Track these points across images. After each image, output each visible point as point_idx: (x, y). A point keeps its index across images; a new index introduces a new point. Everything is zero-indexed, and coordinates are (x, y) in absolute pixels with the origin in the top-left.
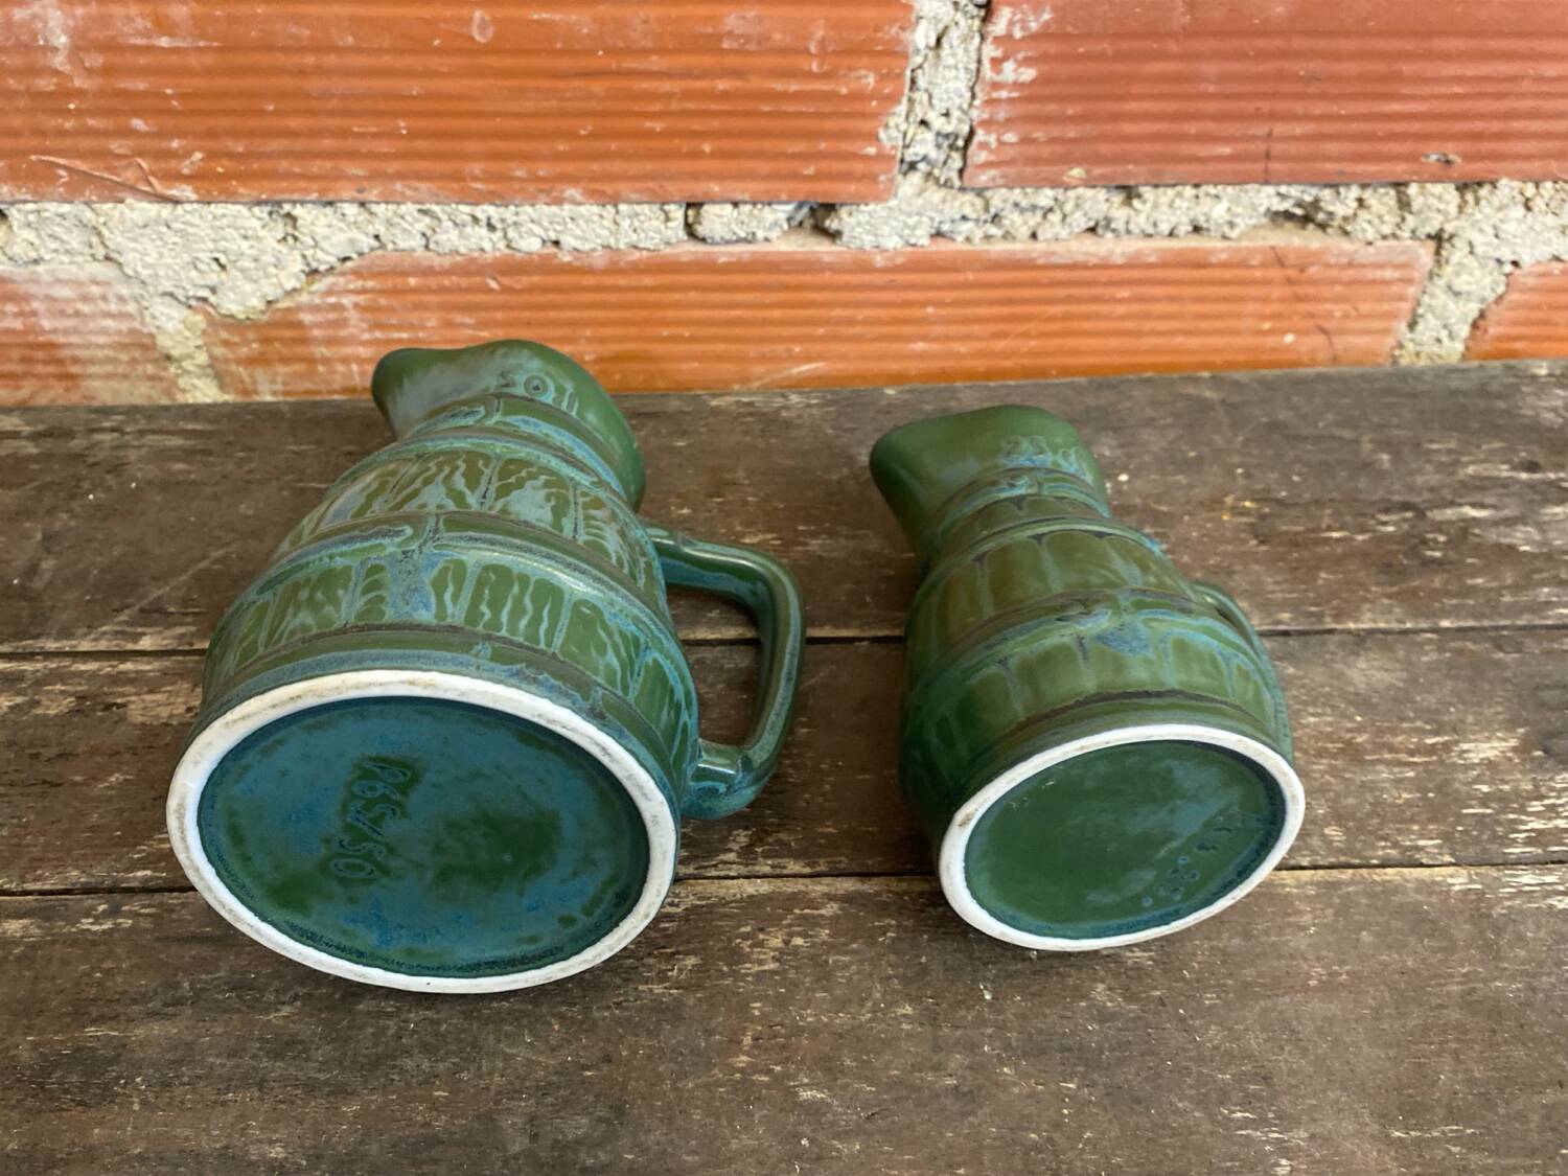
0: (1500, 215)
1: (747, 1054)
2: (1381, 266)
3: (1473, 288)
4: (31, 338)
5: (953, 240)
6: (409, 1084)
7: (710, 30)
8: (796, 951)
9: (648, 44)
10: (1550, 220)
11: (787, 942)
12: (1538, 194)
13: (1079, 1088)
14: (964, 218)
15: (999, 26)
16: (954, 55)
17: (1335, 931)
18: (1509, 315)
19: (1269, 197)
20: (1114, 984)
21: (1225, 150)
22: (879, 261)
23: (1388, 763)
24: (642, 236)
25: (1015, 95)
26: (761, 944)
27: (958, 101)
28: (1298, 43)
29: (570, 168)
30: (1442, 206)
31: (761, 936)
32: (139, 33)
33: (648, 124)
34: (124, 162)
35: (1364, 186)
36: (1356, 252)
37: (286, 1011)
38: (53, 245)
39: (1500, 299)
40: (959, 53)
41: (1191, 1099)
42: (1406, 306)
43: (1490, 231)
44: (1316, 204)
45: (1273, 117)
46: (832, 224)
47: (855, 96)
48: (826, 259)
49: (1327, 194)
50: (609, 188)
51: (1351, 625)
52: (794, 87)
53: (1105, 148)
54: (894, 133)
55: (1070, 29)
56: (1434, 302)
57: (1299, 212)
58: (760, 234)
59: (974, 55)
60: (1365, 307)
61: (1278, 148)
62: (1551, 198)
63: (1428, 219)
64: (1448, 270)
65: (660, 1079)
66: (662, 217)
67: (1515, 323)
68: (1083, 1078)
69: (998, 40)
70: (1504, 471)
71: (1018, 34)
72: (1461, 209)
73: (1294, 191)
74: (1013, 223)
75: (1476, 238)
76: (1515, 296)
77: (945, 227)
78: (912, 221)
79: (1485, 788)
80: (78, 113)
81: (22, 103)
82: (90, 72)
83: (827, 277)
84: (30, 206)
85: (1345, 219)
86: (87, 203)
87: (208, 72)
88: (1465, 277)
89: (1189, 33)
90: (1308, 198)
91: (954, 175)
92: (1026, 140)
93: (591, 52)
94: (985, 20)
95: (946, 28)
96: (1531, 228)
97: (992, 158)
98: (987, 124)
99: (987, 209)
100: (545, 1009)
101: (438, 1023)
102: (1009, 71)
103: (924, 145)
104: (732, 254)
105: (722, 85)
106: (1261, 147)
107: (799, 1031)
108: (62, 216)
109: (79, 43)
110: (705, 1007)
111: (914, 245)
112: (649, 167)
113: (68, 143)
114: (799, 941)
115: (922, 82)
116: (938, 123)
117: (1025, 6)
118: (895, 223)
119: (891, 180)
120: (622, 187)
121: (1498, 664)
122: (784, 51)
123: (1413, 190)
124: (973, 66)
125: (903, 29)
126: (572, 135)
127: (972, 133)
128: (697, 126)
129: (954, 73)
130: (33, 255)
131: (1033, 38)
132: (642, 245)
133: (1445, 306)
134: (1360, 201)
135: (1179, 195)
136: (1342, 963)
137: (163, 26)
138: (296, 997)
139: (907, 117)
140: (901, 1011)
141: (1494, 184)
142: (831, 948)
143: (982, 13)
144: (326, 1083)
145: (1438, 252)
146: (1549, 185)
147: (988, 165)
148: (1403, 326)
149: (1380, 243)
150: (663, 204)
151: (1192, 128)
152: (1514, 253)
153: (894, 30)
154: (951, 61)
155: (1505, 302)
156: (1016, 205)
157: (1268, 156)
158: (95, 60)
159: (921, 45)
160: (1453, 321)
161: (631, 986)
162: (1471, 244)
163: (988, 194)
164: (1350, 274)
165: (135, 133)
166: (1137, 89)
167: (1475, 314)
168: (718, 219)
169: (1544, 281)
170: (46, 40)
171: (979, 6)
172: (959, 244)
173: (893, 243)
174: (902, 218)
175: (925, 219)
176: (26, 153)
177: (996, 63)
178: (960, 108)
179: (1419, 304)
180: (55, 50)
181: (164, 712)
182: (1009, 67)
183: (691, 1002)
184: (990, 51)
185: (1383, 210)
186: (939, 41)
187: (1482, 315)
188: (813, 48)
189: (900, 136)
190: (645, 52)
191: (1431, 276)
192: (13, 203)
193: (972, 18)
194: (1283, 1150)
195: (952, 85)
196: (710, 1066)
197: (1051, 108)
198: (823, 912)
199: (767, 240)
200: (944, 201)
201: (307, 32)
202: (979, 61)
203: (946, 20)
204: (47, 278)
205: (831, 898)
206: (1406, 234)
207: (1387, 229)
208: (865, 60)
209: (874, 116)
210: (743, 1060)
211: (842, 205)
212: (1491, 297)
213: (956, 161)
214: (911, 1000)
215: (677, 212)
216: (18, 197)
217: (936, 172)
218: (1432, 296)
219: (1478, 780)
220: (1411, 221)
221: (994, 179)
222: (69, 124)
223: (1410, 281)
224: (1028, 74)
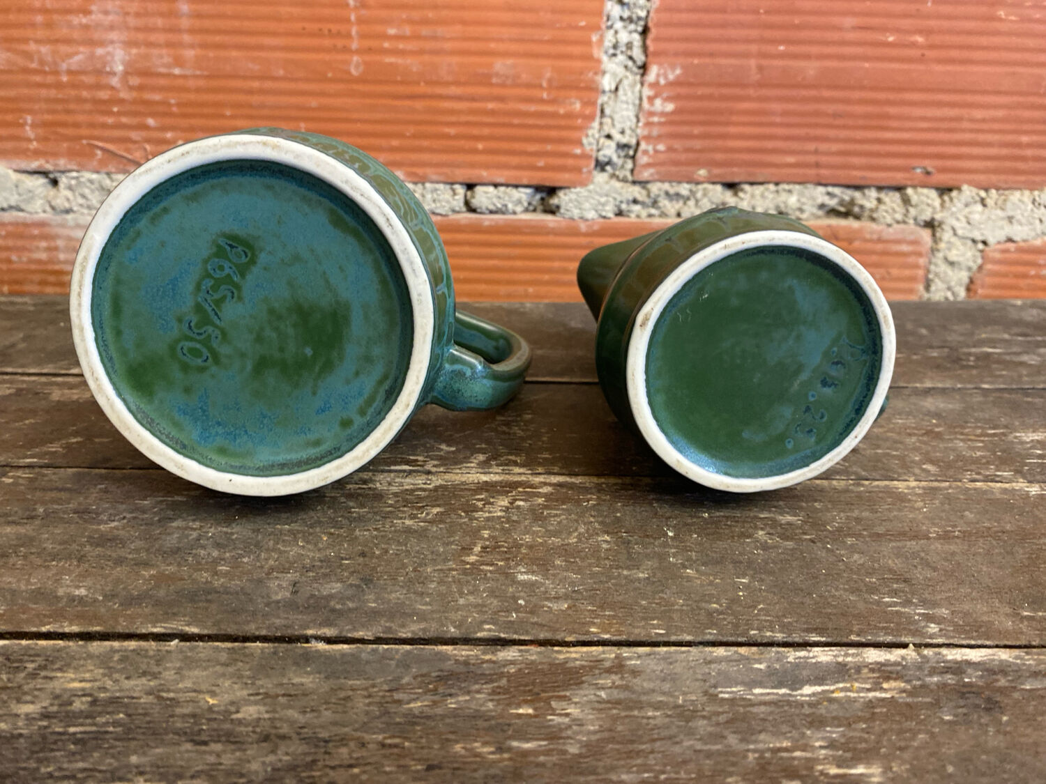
0: (967, 210)
1: (477, 555)
2: (898, 242)
3: (961, 259)
4: (50, 267)
5: (628, 216)
6: (199, 563)
7: (486, 71)
8: (518, 507)
9: (450, 78)
10: (999, 212)
11: (511, 503)
12: (988, 195)
13: (750, 582)
14: (635, 201)
15: (652, 76)
16: (626, 95)
17: (943, 511)
18: (988, 280)
19: (821, 193)
20: (771, 531)
21: (791, 159)
22: (583, 227)
23: (962, 440)
24: (438, 205)
25: (663, 120)
26: (492, 504)
27: (628, 124)
28: (826, 93)
29: (398, 157)
30: (930, 202)
31: (492, 500)
32: (164, 65)
33: (447, 130)
34: (137, 146)
35: (880, 188)
36: (881, 232)
37: (115, 524)
38: (81, 201)
39: (980, 268)
40: (629, 94)
41: (845, 590)
42: (921, 272)
43: (964, 220)
44: (852, 202)
45: (816, 139)
46: (554, 201)
47: (570, 115)
48: (551, 225)
49: (857, 194)
50: (420, 171)
51: (918, 385)
52: (533, 108)
53: (719, 157)
54: (591, 140)
55: (692, 80)
56: (938, 270)
57: (842, 209)
58: (510, 206)
59: (637, 94)
60: (895, 272)
61: (824, 159)
62: (997, 200)
63: (922, 211)
64: (942, 245)
65: (404, 566)
66: (451, 193)
67: (995, 287)
68: (752, 577)
69: (652, 86)
70: (1006, 336)
71: (662, 82)
72: (943, 205)
73: (837, 191)
74: (665, 206)
75: (957, 225)
76: (989, 267)
77: (624, 206)
78: (603, 200)
79: (1039, 452)
80: (119, 114)
81: (88, 106)
82: (131, 88)
83: (551, 239)
84: (74, 174)
85: (872, 210)
86: (108, 174)
87: (198, 90)
88: (954, 252)
89: (760, 85)
90: (847, 198)
91: (628, 174)
92: (670, 149)
93: (418, 83)
94: (643, 75)
95: (620, 81)
96: (989, 218)
97: (651, 161)
98: (648, 138)
99: (649, 196)
100: (318, 529)
101: (232, 534)
102: (658, 105)
103: (609, 151)
104: (492, 220)
105: (490, 106)
106: (812, 159)
107: (519, 546)
108: (91, 182)
109: (130, 70)
110: (445, 531)
111: (604, 217)
112: (444, 158)
113: (107, 133)
114: (521, 503)
115: (607, 111)
116: (617, 137)
117: (666, 65)
118: (592, 201)
119: (590, 172)
120: (429, 171)
121: (1028, 403)
122: (529, 86)
123: (910, 191)
124: (637, 102)
125: (596, 73)
126: (400, 136)
127: (638, 144)
128: (475, 131)
129: (625, 106)
130: (67, 205)
131: (671, 84)
132: (438, 211)
133: (945, 273)
134: (879, 200)
135: (767, 189)
136: (955, 526)
137: (179, 62)
138: (124, 518)
139: (600, 131)
140: (600, 539)
141: (959, 189)
142: (546, 507)
143: (641, 71)
144: (132, 559)
145: (934, 235)
146: (993, 191)
147: (648, 165)
148: (921, 287)
149: (895, 226)
150: (452, 184)
151: (769, 144)
152: (982, 234)
153: (591, 74)
154: (624, 98)
155: (984, 272)
156: (667, 193)
157: (817, 165)
158: (135, 81)
159: (607, 88)
160: (953, 284)
161: (389, 520)
162: (954, 229)
163: (649, 186)
164: (879, 247)
165: (146, 127)
166: (734, 118)
167: (966, 280)
168: (484, 197)
169: (1007, 255)
170: (111, 68)
171: (639, 68)
172: (633, 218)
173: (591, 215)
174: (597, 197)
175: (611, 199)
176: (81, 138)
177: (651, 99)
178: (631, 129)
179: (928, 271)
180: (113, 74)
181: (75, 397)
182: (658, 102)
183: (435, 529)
184: (647, 92)
185: (894, 205)
186: (617, 89)
187: (971, 281)
188: (545, 84)
189: (595, 142)
190: (447, 84)
191: (934, 251)
192: (63, 172)
193: (636, 74)
194: (929, 618)
195: (625, 113)
196: (446, 560)
197: (685, 129)
198: (540, 490)
199: (514, 213)
200: (622, 188)
201: (257, 67)
202: (641, 99)
203: (620, 76)
204: (71, 223)
205: (545, 484)
206: (911, 221)
207: (899, 217)
208: (573, 93)
209: (580, 128)
210: (472, 559)
211: (561, 188)
212: (975, 267)
213: (629, 165)
214: (608, 533)
215: (461, 190)
216: (69, 167)
217: (617, 173)
218: (936, 265)
219: (1031, 448)
220: (913, 211)
221: (652, 175)
222: (110, 120)
223: (920, 254)
224: (670, 107)
